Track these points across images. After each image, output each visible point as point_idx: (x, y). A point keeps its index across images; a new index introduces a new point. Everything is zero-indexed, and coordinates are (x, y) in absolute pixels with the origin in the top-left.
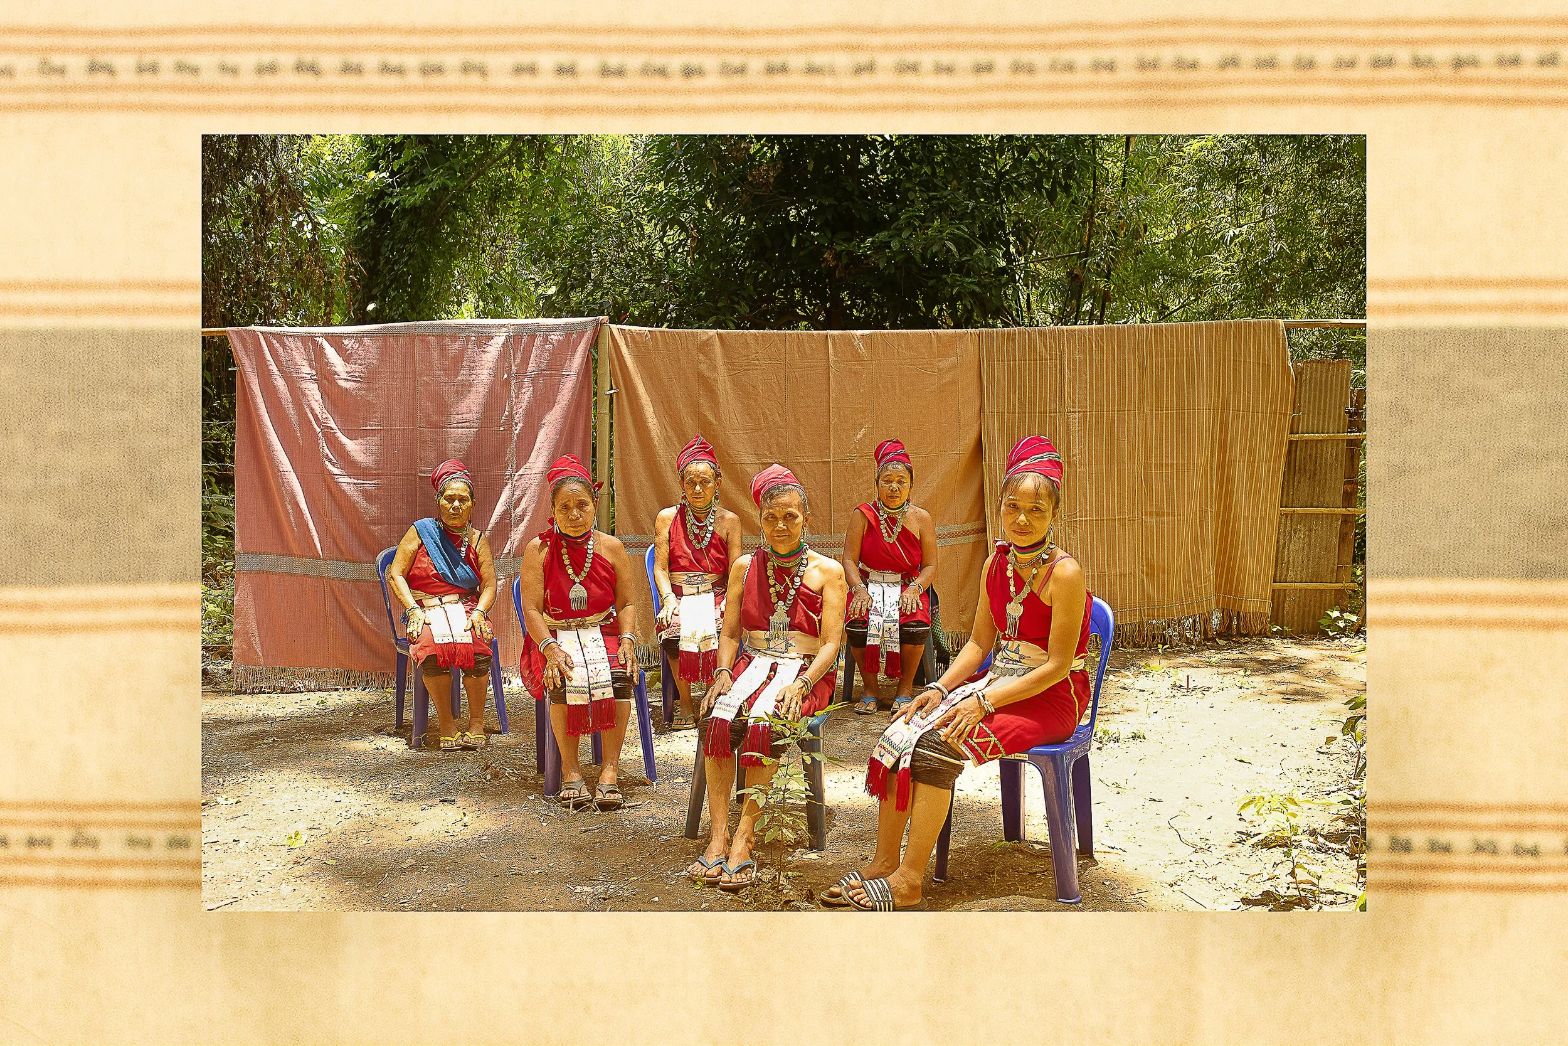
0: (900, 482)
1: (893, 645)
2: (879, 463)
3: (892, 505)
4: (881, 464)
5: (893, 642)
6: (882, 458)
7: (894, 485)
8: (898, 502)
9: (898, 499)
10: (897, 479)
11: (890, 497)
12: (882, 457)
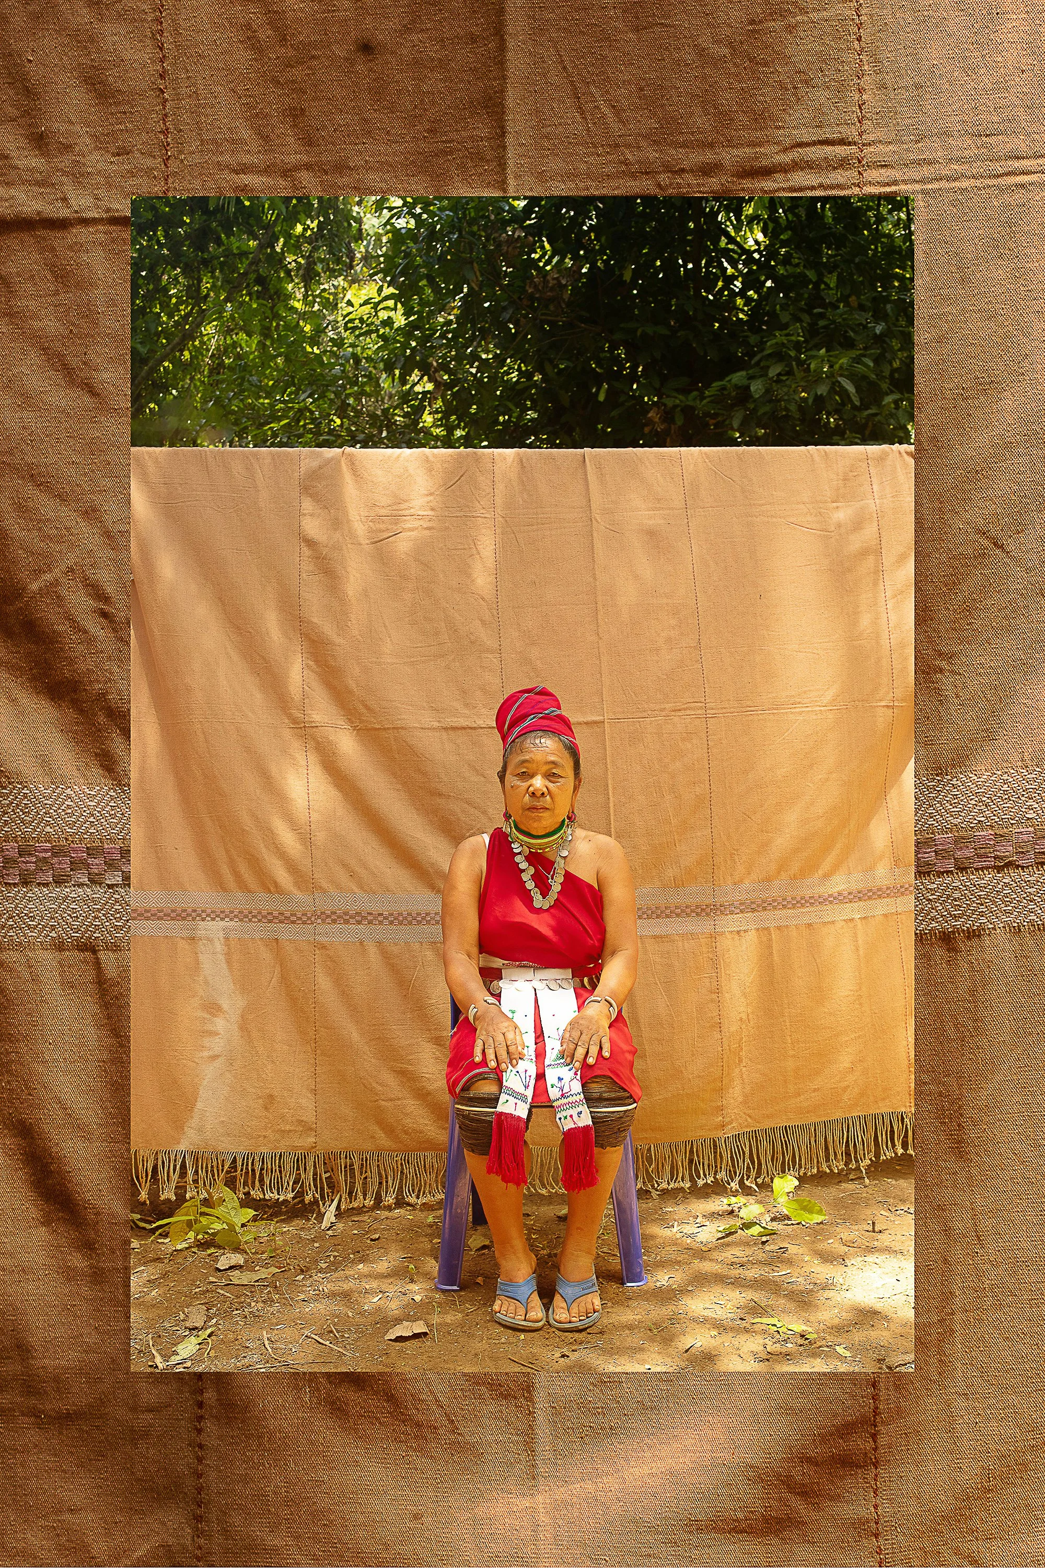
0: (550, 776)
1: (574, 1112)
2: (504, 738)
3: (538, 827)
4: (510, 740)
5: (572, 1105)
6: (510, 727)
7: (538, 782)
8: (547, 821)
9: (546, 814)
10: (545, 768)
11: (534, 808)
12: (513, 724)
